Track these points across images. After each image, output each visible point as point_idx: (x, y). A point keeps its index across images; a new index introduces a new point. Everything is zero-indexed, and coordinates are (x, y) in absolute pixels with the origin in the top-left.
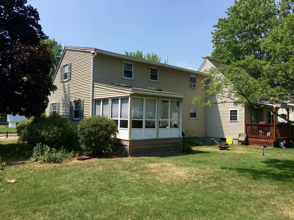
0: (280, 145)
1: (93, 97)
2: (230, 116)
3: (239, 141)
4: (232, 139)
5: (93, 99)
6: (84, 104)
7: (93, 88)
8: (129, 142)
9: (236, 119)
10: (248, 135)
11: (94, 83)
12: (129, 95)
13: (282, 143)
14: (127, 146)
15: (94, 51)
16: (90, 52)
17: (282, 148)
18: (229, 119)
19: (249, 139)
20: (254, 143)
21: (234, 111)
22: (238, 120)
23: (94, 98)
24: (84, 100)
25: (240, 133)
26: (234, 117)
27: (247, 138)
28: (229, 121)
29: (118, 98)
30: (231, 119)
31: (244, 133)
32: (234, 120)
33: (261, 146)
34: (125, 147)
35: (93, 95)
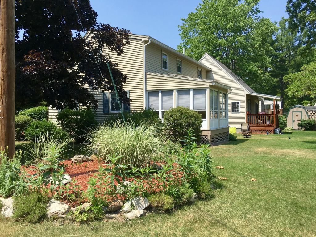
0: (276, 132)
1: (146, 88)
2: (232, 108)
3: (242, 130)
4: (236, 128)
5: (146, 91)
6: (130, 95)
7: (146, 79)
8: (210, 132)
9: (238, 110)
10: (250, 124)
11: (147, 73)
12: (208, 86)
13: (278, 130)
14: (207, 136)
15: (148, 39)
16: (141, 39)
17: (277, 134)
18: (231, 111)
19: (251, 128)
20: (255, 131)
21: (235, 103)
22: (240, 112)
23: (148, 89)
24: (130, 92)
25: (242, 123)
26: (235, 108)
27: (249, 127)
28: (231, 112)
29: (189, 89)
30: (233, 111)
31: (246, 122)
32: (235, 111)
33: (262, 133)
34: (204, 137)
35: (146, 86)
